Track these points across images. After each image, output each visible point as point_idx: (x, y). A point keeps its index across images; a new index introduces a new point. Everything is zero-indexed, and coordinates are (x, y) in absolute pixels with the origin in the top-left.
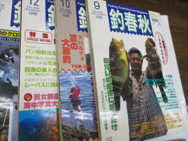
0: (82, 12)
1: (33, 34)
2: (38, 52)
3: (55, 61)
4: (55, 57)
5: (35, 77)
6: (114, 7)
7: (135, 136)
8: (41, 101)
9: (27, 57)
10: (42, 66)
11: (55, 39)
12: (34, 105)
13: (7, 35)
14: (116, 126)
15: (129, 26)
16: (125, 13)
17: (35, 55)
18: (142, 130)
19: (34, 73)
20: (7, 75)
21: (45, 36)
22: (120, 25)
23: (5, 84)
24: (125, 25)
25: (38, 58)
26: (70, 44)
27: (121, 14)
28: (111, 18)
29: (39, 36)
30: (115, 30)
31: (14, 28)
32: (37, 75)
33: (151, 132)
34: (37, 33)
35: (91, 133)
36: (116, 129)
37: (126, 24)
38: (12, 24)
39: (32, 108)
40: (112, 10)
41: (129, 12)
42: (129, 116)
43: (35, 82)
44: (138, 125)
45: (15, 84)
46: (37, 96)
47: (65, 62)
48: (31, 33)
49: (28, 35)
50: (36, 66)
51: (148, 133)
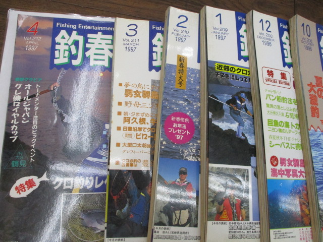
1: (270, 73)
2: (278, 99)
5: (278, 134)
8: (287, 167)
9: (268, 105)
10: (284, 119)
11: (294, 81)
12: (281, 172)
13: (236, 73)
17: (276, 103)
19: (277, 128)
20: (241, 128)
21: (283, 76)
23: (241, 140)
25: (279, 107)
26: (316, 89)
29: (277, 76)
31: (242, 63)
32: (280, 130)
34: (275, 72)
38: (240, 57)
39: (279, 177)
43: (279, 142)
45: (251, 141)
46: (283, 160)
47: (313, 115)
48: (268, 71)
49: (266, 75)
50: (279, 119)
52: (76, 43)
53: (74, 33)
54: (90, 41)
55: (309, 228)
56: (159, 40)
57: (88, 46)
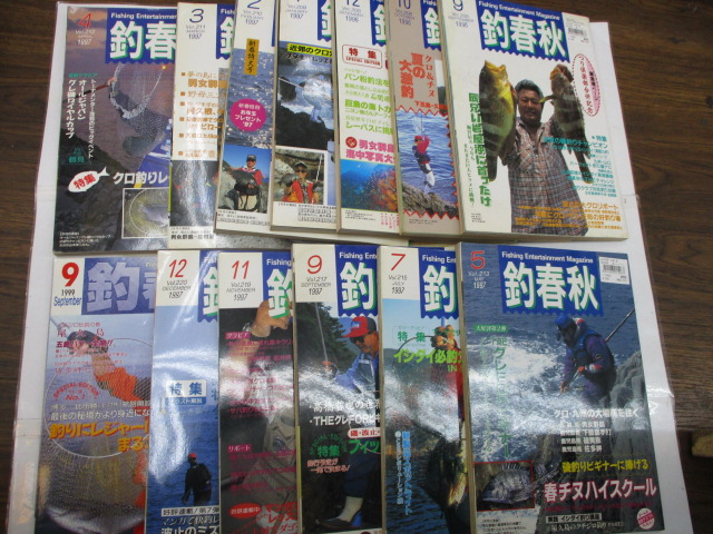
0: (432, 16)
1: (354, 51)
2: (362, 78)
3: (387, 95)
4: (387, 89)
5: (359, 115)
6: (491, 6)
7: (521, 223)
8: (368, 150)
9: (347, 85)
10: (369, 101)
11: (386, 62)
12: (360, 155)
13: (314, 53)
14: (488, 200)
15: (518, 42)
16: (511, 18)
17: (358, 82)
18: (536, 218)
19: (358, 109)
20: (317, 111)
21: (372, 55)
22: (501, 39)
23: (316, 124)
24: (510, 39)
25: (362, 88)
26: (412, 67)
27: (504, 20)
28: (484, 27)
29: (363, 54)
30: (490, 48)
31: (323, 43)
32: (362, 112)
33: (554, 225)
34: (359, 50)
35: (446, 207)
36: (488, 205)
37: (513, 37)
38: (320, 36)
39: (357, 159)
40: (486, 12)
41: (520, 16)
42: (512, 190)
43: (360, 123)
44: (528, 208)
45: (329, 125)
46: (363, 144)
47: (404, 95)
48: (351, 50)
49: (347, 53)
50: (361, 100)
51: (547, 225)
52: (135, 35)
53: (132, 23)
54: (149, 31)
55: (395, 215)
56: (229, 25)
57: (147, 37)
